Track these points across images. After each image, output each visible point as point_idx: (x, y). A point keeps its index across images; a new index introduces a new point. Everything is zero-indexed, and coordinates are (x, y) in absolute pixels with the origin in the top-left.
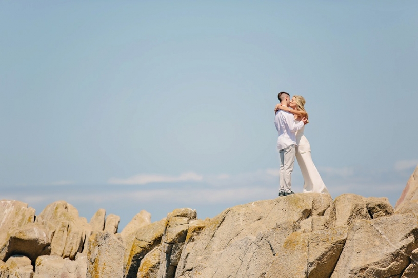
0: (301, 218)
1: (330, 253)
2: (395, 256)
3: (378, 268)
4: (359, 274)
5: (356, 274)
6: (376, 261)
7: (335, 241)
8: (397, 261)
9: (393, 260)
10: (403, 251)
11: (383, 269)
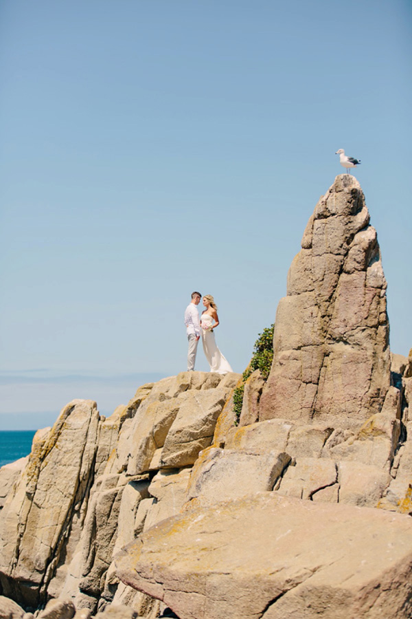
0: (180, 391)
1: (170, 418)
2: (205, 421)
3: (191, 430)
4: (175, 435)
5: (173, 435)
6: (190, 425)
7: (173, 409)
8: (208, 425)
9: (204, 425)
10: (210, 418)
11: (196, 431)
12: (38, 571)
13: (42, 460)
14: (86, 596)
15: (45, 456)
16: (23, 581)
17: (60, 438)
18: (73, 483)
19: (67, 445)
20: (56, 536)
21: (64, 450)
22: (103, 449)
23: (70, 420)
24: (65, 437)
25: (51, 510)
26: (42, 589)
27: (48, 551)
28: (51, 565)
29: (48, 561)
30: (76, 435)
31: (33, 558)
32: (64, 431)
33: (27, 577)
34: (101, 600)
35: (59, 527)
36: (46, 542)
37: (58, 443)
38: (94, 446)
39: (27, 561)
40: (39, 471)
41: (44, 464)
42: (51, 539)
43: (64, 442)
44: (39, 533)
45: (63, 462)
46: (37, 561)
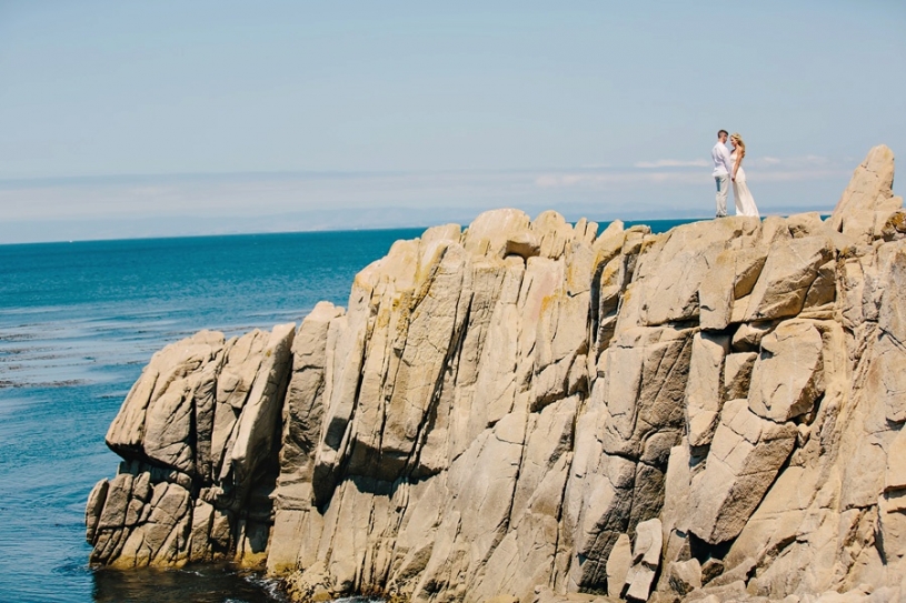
0: (733, 238)
1: (754, 268)
2: (806, 271)
4: (776, 286)
5: (774, 286)
6: (790, 275)
7: (758, 258)
8: (807, 275)
9: (804, 274)
11: (795, 282)
12: (408, 438)
13: (412, 310)
14: (627, 461)
15: (416, 306)
16: (390, 452)
17: (433, 285)
18: (448, 336)
19: (442, 293)
20: (429, 398)
21: (438, 298)
22: (479, 296)
23: (445, 263)
24: (440, 283)
25: (422, 369)
26: (413, 459)
27: (421, 416)
28: (423, 431)
29: (420, 427)
30: (452, 281)
31: (404, 424)
32: (438, 277)
33: (395, 447)
34: (640, 464)
35: (432, 387)
36: (419, 405)
37: (431, 290)
38: (470, 293)
39: (397, 428)
40: (409, 323)
41: (414, 315)
42: (424, 401)
43: (438, 289)
44: (409, 395)
45: (437, 312)
46: (408, 427)
